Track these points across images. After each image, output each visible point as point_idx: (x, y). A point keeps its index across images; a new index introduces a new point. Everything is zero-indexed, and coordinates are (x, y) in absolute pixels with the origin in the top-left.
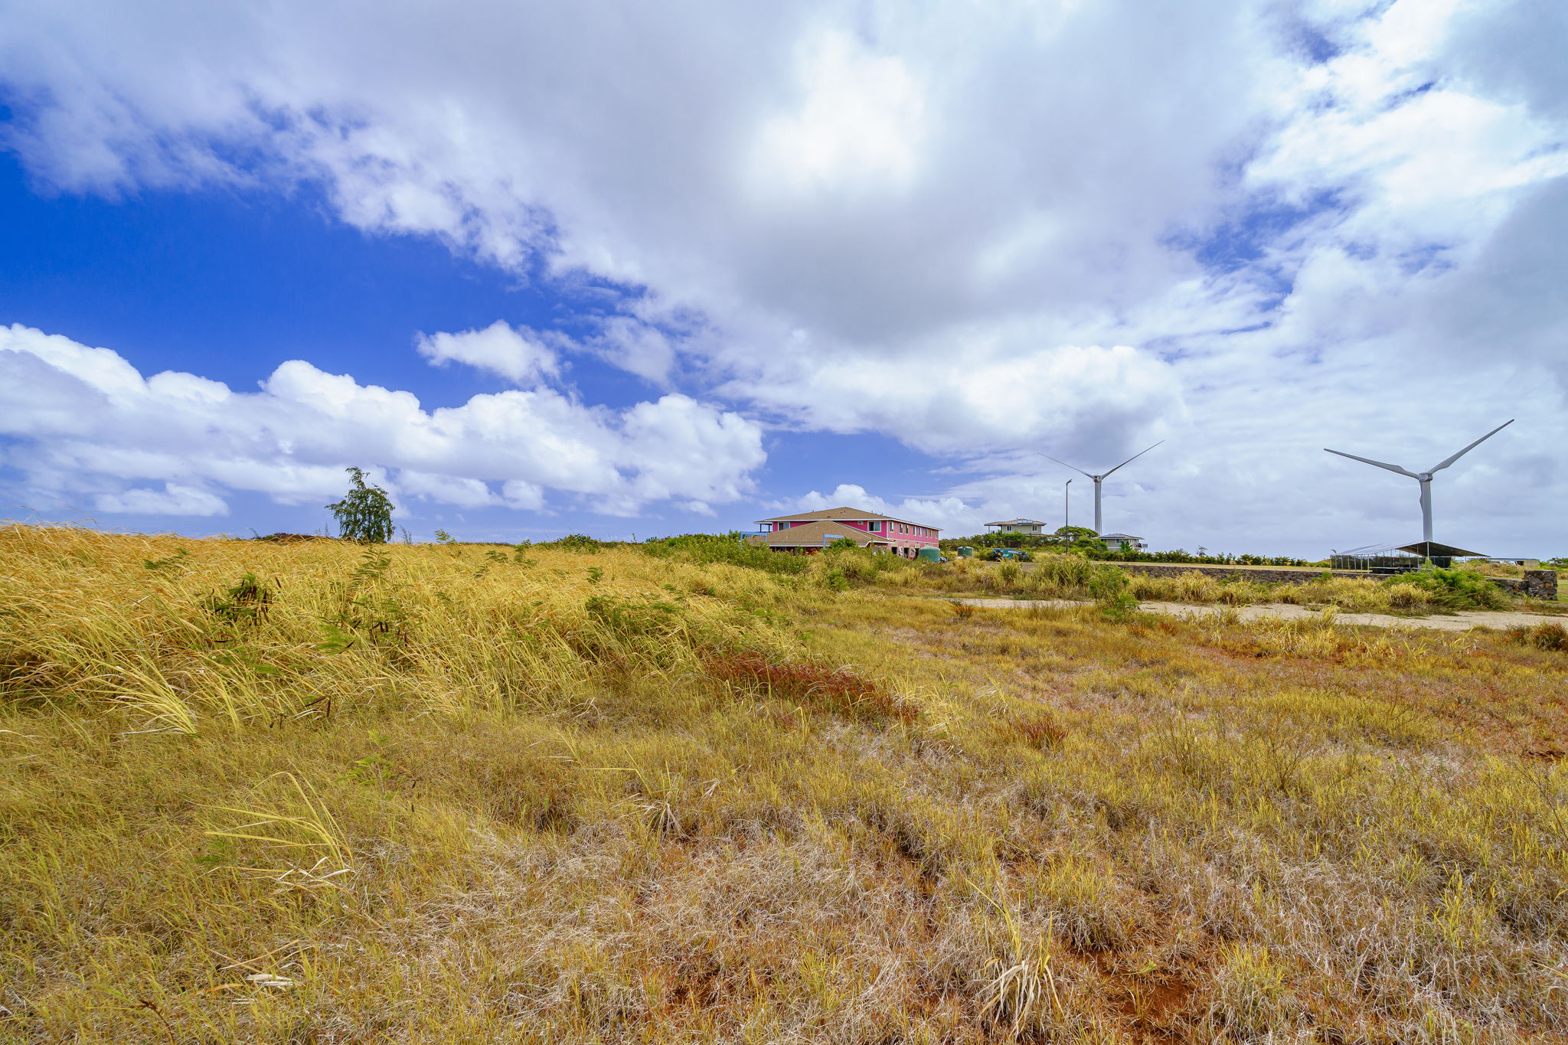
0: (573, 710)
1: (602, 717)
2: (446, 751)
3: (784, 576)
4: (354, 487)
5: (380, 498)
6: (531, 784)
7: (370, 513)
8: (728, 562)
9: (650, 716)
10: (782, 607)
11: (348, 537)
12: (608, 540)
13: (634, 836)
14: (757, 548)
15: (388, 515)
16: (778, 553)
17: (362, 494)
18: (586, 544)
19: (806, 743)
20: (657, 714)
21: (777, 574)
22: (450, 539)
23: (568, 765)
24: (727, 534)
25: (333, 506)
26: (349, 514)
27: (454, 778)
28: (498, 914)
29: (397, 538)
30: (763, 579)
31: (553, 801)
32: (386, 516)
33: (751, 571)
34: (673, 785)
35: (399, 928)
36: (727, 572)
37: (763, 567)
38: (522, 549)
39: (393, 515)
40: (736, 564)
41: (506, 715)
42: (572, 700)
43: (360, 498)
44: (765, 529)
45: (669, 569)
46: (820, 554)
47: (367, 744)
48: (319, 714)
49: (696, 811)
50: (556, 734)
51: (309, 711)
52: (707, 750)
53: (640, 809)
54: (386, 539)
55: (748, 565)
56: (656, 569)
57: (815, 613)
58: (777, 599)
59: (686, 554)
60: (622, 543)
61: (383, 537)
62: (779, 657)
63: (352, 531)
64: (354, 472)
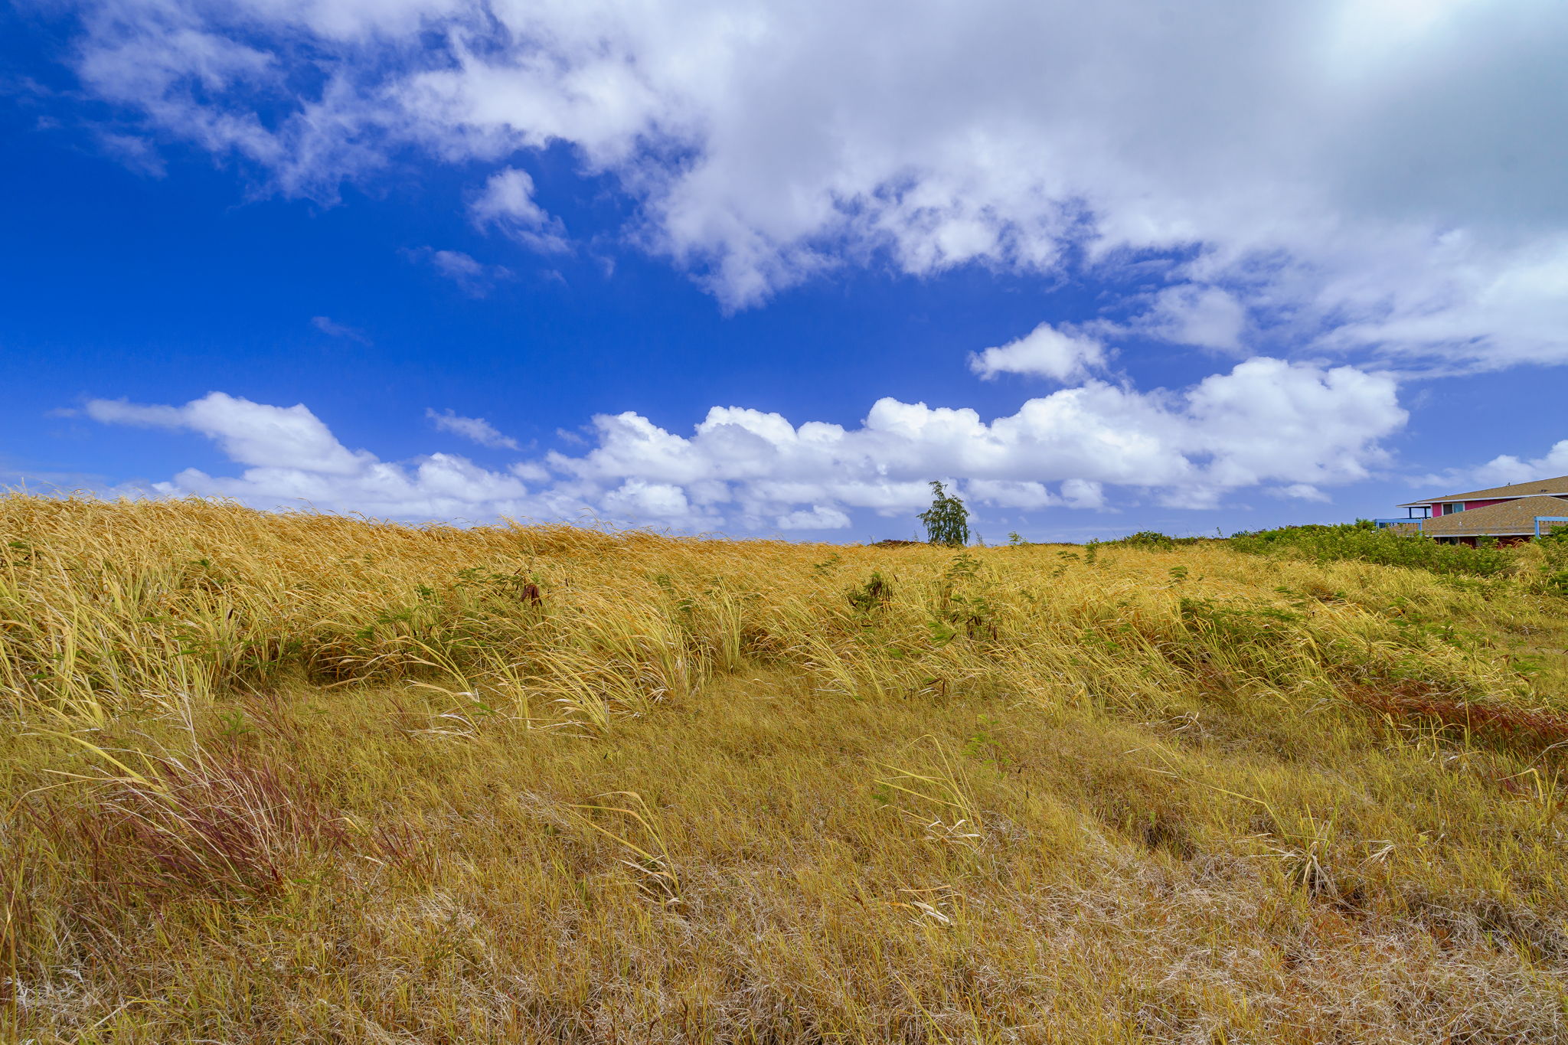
0: (1171, 722)
1: (1206, 736)
2: (1045, 742)
3: (1464, 578)
4: (936, 498)
5: (956, 505)
6: (1135, 795)
7: (950, 520)
8: (1363, 559)
9: (1270, 743)
10: (1464, 620)
11: (933, 542)
12: (1183, 536)
13: (1270, 882)
14: (1411, 540)
15: (964, 520)
16: (1447, 546)
17: (941, 505)
18: (1159, 541)
19: (1549, 822)
20: (1280, 742)
21: (1452, 576)
22: (1022, 541)
23: (1175, 782)
24: (1353, 523)
25: (922, 516)
26: (934, 521)
27: (1055, 771)
28: (1118, 920)
29: (972, 542)
30: (1423, 580)
31: (1160, 816)
32: (962, 522)
33: (1403, 572)
34: (1322, 835)
35: (1025, 902)
36: (1363, 572)
37: (1422, 565)
38: (1092, 548)
39: (968, 520)
40: (1376, 561)
41: (1098, 717)
42: (1167, 711)
43: (941, 507)
44: (1418, 513)
45: (1272, 569)
46: (1533, 546)
47: (977, 725)
48: (936, 693)
49: (1360, 877)
50: (1155, 746)
51: (928, 690)
52: (1367, 800)
53: (1274, 852)
54: (963, 542)
55: (1396, 563)
56: (1254, 568)
57: (1532, 632)
58: (1455, 610)
59: (1293, 550)
60: (1202, 539)
61: (961, 541)
62: (1473, 691)
63: (937, 536)
64: (935, 485)
